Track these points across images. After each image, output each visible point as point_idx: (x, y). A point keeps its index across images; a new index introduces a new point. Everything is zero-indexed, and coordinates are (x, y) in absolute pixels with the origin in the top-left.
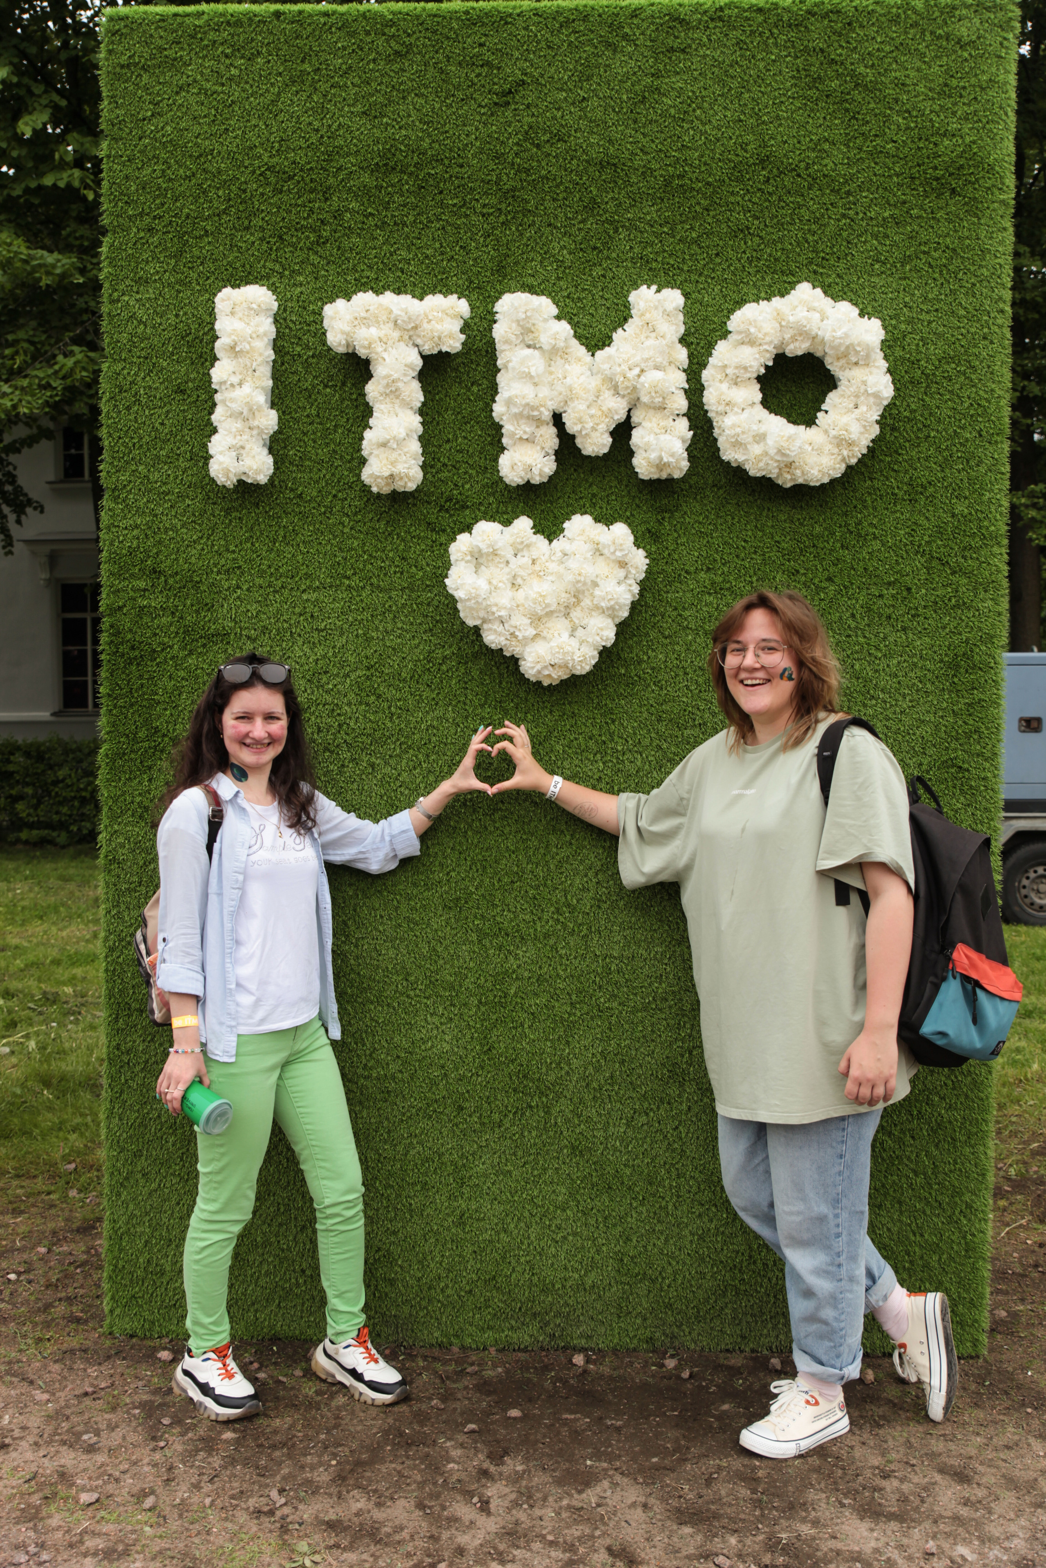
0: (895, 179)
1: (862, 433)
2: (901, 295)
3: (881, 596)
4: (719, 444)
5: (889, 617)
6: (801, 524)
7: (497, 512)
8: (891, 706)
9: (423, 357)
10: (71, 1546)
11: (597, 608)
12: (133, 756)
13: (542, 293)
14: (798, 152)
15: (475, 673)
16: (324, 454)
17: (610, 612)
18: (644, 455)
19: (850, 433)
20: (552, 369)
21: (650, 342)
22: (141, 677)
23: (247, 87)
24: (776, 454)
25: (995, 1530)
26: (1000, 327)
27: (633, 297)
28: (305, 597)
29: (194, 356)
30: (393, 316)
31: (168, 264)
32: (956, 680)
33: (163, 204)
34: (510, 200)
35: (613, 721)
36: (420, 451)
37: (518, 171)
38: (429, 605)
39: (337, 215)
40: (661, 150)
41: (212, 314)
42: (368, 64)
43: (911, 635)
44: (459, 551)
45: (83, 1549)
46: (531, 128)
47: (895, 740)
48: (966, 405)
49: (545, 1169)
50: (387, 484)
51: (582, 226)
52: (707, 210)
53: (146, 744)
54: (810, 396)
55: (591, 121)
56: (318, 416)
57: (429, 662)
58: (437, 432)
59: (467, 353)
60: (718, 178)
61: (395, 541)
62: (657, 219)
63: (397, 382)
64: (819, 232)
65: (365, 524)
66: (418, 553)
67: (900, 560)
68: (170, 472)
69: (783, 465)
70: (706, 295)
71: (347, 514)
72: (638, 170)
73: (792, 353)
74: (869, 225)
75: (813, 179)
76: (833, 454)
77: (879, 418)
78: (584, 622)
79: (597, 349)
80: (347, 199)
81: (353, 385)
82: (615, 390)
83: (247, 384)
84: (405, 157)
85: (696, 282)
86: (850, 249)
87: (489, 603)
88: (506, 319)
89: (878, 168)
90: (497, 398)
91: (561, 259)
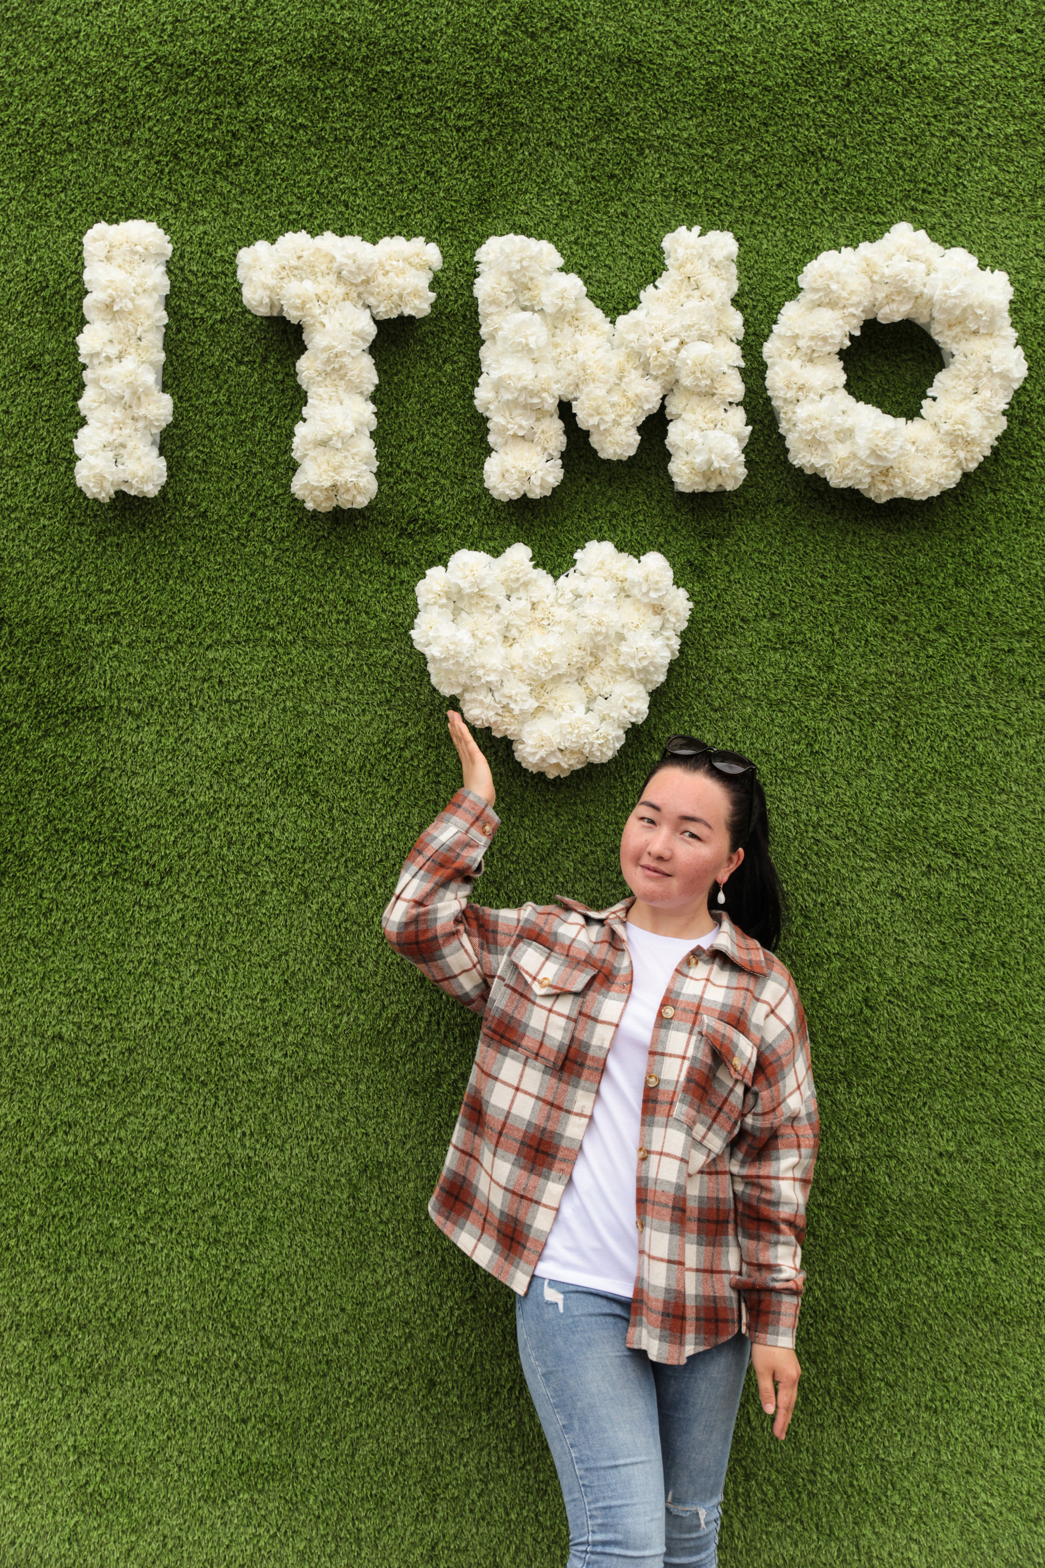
0: (1021, 81)
1: (984, 428)
2: (1031, 240)
3: (1011, 651)
4: (788, 444)
5: (1023, 680)
6: (900, 553)
7: (481, 537)
8: (1029, 802)
9: (376, 322)
11: (623, 670)
13: (540, 237)
14: (888, 46)
16: (238, 456)
17: (641, 675)
18: (686, 458)
19: (968, 428)
20: (558, 340)
21: (694, 303)
24: (869, 456)
27: (668, 242)
28: (210, 655)
29: (53, 319)
30: (335, 265)
31: (15, 189)
34: (496, 109)
36: (375, 453)
37: (505, 69)
38: (385, 666)
39: (255, 126)
40: (701, 43)
41: (78, 259)
44: (429, 591)
46: (523, 10)
47: (1035, 850)
50: (328, 498)
51: (593, 145)
52: (765, 124)
54: (908, 378)
56: (229, 403)
57: (385, 746)
58: (395, 427)
59: (436, 319)
60: (779, 81)
61: (337, 577)
62: (697, 136)
63: (341, 356)
64: (918, 155)
65: (295, 553)
66: (369, 594)
67: (1037, 602)
68: (17, 480)
69: (877, 472)
70: (765, 241)
71: (270, 540)
72: (670, 69)
73: (887, 319)
74: (985, 145)
75: (910, 82)
76: (945, 457)
77: (1007, 407)
78: (606, 690)
79: (619, 314)
80: (269, 104)
81: (278, 361)
82: (645, 369)
83: (130, 357)
84: (349, 48)
85: (753, 223)
86: (961, 177)
87: (473, 664)
88: (493, 271)
89: (998, 67)
90: (480, 381)
91: (566, 190)
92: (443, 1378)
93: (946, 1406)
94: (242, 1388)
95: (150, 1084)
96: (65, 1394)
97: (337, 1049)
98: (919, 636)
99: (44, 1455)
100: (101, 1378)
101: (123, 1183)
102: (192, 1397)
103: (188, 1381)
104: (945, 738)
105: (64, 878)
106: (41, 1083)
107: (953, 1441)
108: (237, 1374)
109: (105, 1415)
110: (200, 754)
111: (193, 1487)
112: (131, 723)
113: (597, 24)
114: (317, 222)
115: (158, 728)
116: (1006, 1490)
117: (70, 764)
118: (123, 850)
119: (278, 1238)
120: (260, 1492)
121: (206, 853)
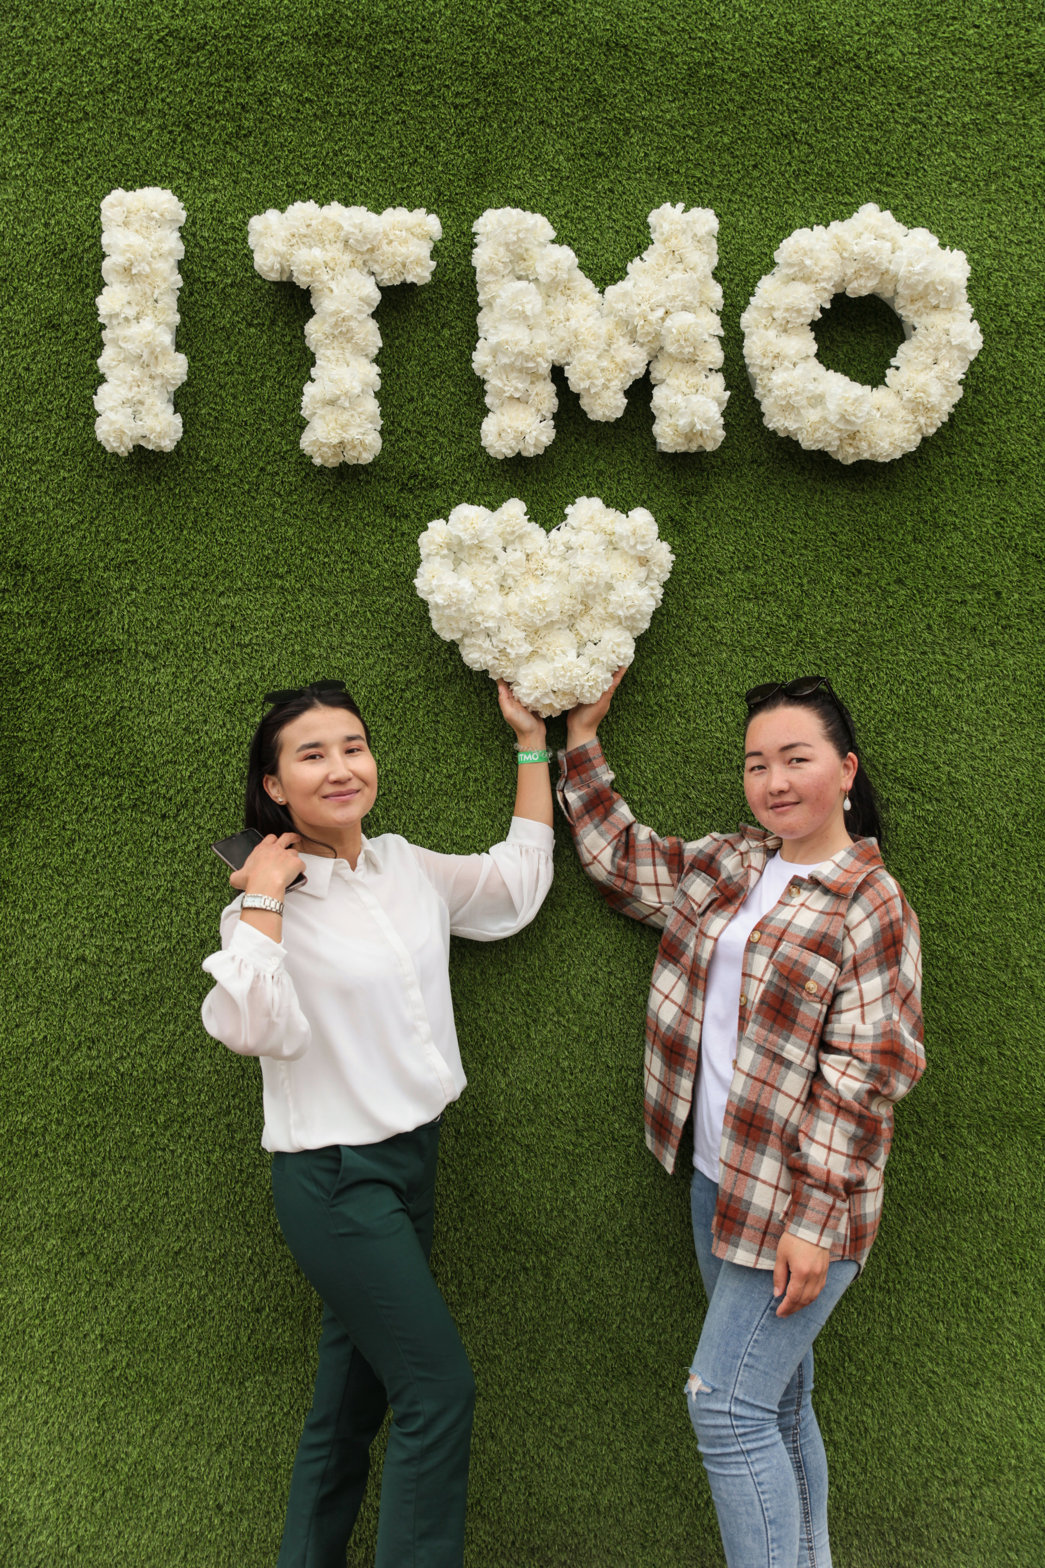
0: (977, 73)
1: (943, 396)
2: (985, 222)
3: (964, 602)
4: (763, 409)
5: (974, 629)
6: (863, 511)
7: (478, 492)
8: (978, 741)
9: (380, 288)
11: (612, 617)
13: (534, 212)
14: (856, 37)
15: (449, 702)
16: (248, 414)
17: (628, 622)
18: (670, 420)
19: (929, 396)
21: (678, 276)
24: (839, 421)
27: (653, 218)
28: (223, 602)
29: (71, 281)
30: (343, 234)
31: (33, 155)
33: (25, 74)
34: (491, 88)
35: (628, 763)
36: (378, 411)
37: (501, 50)
38: (387, 613)
39: (263, 99)
40: (684, 30)
41: (96, 225)
43: (1001, 651)
44: (431, 542)
47: (983, 784)
49: (545, 1352)
50: (335, 455)
51: (583, 124)
52: (742, 108)
54: (872, 348)
56: (239, 363)
57: (387, 687)
58: (397, 388)
59: (436, 286)
60: (756, 67)
61: (342, 529)
62: (679, 118)
63: (349, 320)
64: (883, 140)
65: (302, 506)
66: (373, 545)
67: (987, 557)
68: (38, 434)
69: (845, 435)
70: (741, 218)
71: (278, 493)
72: (654, 54)
73: (854, 293)
74: (945, 132)
75: (876, 72)
76: (907, 422)
77: (963, 377)
78: (595, 636)
79: (606, 285)
80: (277, 79)
81: (286, 323)
82: (633, 336)
83: (148, 319)
84: (353, 26)
85: (730, 201)
86: (921, 162)
87: (472, 611)
88: (490, 242)
89: (956, 59)
90: (478, 345)
91: (557, 167)
93: (898, 1287)
94: (255, 1281)
95: (169, 1003)
96: (92, 1288)
98: (880, 588)
99: (73, 1343)
100: (126, 1273)
101: (144, 1095)
102: (211, 1290)
103: (207, 1275)
104: (903, 682)
105: (86, 810)
106: (65, 1002)
107: (903, 1318)
108: (251, 1268)
109: (130, 1307)
110: (213, 694)
111: (212, 1371)
112: (148, 665)
113: (586, 9)
114: (322, 192)
115: (174, 670)
116: (950, 1360)
117: (90, 703)
118: (141, 784)
120: (275, 1373)
121: (219, 787)
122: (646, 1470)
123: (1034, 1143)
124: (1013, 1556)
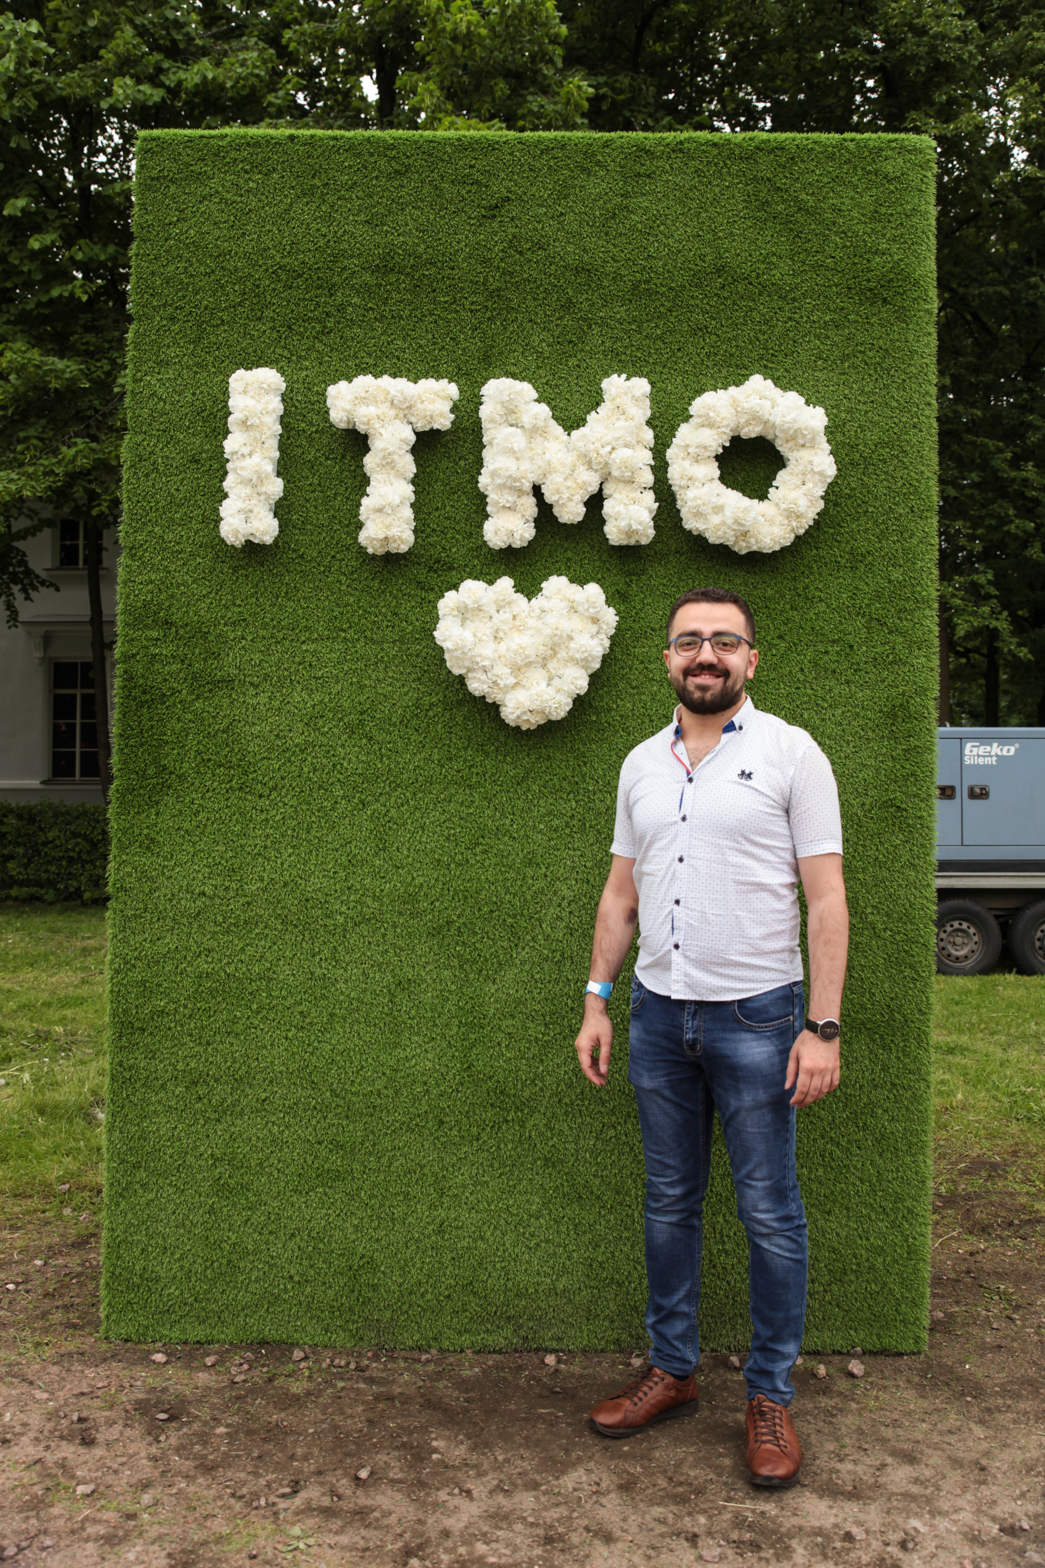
0: (834, 288)
1: (809, 507)
2: (841, 388)
3: (826, 652)
4: (682, 515)
5: (834, 672)
6: (755, 587)
7: (482, 572)
9: (416, 433)
10: (73, 1532)
11: (572, 659)
12: (142, 791)
13: (523, 379)
14: (750, 264)
15: (459, 719)
16: (325, 519)
17: (584, 663)
18: (615, 523)
19: (799, 507)
20: (533, 445)
21: (621, 423)
22: (151, 719)
23: (263, 198)
24: (733, 523)
25: (945, 1505)
26: (928, 417)
27: (605, 384)
28: (304, 647)
29: (208, 430)
30: (390, 397)
31: (187, 349)
32: (894, 728)
33: (184, 297)
34: (496, 299)
35: (585, 764)
36: (413, 517)
37: (503, 273)
38: (417, 656)
39: (341, 308)
40: (629, 259)
41: (226, 393)
42: (371, 180)
43: (853, 688)
44: (446, 606)
45: (85, 1535)
46: (515, 237)
48: (899, 484)
49: (520, 1180)
50: (382, 546)
51: (559, 322)
52: (670, 311)
53: (154, 781)
54: (762, 474)
55: (568, 233)
56: (319, 485)
57: (417, 708)
58: (427, 501)
59: (455, 431)
60: (679, 284)
61: (387, 598)
62: (626, 317)
63: (393, 455)
64: (769, 332)
65: (360, 582)
66: (408, 609)
67: (844, 621)
68: (183, 533)
69: (739, 534)
70: (669, 385)
71: (344, 573)
72: (609, 275)
73: (746, 436)
74: (812, 327)
75: (763, 287)
76: (783, 525)
77: (824, 493)
78: (560, 673)
79: (573, 429)
80: (350, 295)
81: (352, 457)
82: (589, 465)
83: (257, 455)
84: (403, 260)
85: (661, 373)
86: (796, 347)
87: (473, 653)
88: (492, 401)
89: (819, 279)
90: (482, 471)
91: (541, 350)
92: (448, 1119)
94: (318, 1122)
95: (261, 925)
96: (206, 1122)
97: (382, 905)
99: (193, 1160)
100: (229, 1113)
101: (243, 989)
102: (287, 1127)
103: (284, 1117)
105: (208, 791)
106: (191, 924)
108: (315, 1113)
109: (231, 1136)
110: (296, 711)
111: (287, 1183)
112: (252, 691)
113: (562, 246)
114: (379, 369)
115: (270, 694)
117: (213, 717)
118: (245, 773)
119: (343, 1027)
120: (330, 1187)
121: (299, 776)
122: (591, 1265)
123: (874, 1041)
124: (852, 1333)
